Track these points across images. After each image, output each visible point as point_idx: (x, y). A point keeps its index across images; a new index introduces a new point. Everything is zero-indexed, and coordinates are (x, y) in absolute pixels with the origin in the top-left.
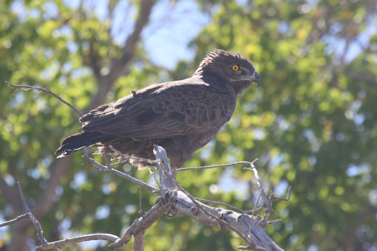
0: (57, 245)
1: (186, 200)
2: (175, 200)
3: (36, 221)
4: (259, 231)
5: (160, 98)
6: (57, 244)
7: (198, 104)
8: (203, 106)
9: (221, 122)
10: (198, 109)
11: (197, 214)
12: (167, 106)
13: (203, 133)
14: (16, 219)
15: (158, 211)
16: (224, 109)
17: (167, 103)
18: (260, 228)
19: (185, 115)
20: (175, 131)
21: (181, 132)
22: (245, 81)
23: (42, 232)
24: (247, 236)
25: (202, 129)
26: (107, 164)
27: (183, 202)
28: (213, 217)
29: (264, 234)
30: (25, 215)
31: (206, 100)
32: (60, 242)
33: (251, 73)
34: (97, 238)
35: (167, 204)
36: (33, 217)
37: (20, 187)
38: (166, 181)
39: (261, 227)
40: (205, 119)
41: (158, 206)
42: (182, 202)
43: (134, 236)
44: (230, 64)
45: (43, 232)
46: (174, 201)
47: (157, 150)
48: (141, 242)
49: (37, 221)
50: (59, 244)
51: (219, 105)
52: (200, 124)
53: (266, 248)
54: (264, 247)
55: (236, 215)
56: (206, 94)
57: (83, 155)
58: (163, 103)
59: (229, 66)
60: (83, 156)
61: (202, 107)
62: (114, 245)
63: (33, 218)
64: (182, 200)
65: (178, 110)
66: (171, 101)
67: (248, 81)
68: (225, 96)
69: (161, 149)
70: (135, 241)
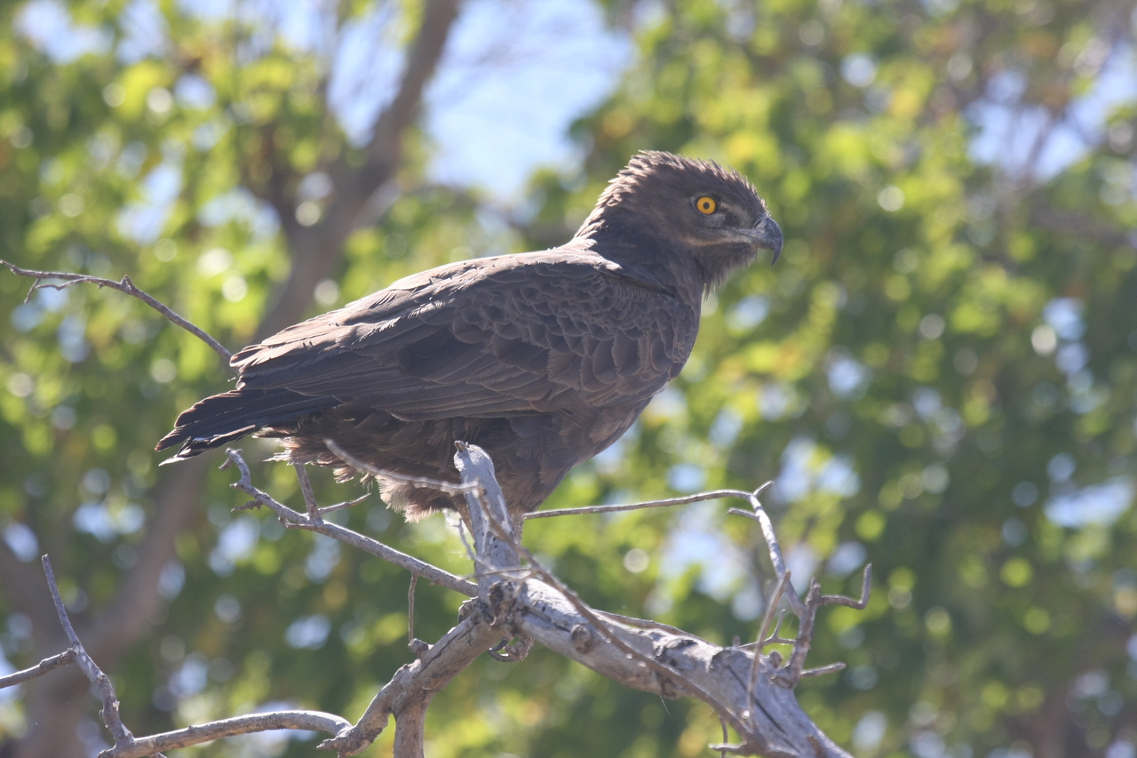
0: (162, 746)
1: (554, 607)
2: (521, 608)
3: (97, 673)
4: (776, 698)
5: (474, 299)
6: (160, 743)
7: (586, 319)
8: (603, 326)
9: (654, 376)
10: (586, 336)
11: (588, 647)
12: (494, 323)
13: (601, 409)
14: (38, 666)
15: (469, 642)
16: (663, 340)
17: (496, 313)
18: (778, 690)
19: (549, 350)
20: (517, 397)
21: (534, 402)
22: (733, 244)
23: (116, 705)
24: (739, 713)
25: (596, 394)
26: (309, 506)
27: (546, 612)
28: (637, 657)
29: (792, 708)
30: (64, 653)
31: (609, 309)
32: (170, 735)
33: (754, 222)
34: (283, 724)
35: (495, 619)
36: (88, 659)
37: (48, 571)
38: (494, 551)
39: (782, 687)
40: (608, 366)
41: (468, 626)
42: (543, 613)
43: (396, 718)
44: (689, 195)
45: (120, 707)
46: (518, 609)
47: (465, 455)
48: (416, 736)
49: (102, 673)
50: (167, 742)
51: (649, 326)
52: (591, 380)
53: (798, 751)
54: (791, 745)
55: (705, 650)
56: (609, 290)
57: (234, 482)
58: (483, 314)
59: (686, 200)
60: (235, 485)
61: (598, 330)
62: (335, 745)
63: (90, 665)
64: (542, 605)
65: (528, 335)
66: (506, 308)
67: (744, 244)
68: (667, 300)
69: (477, 453)
70: (400, 732)
